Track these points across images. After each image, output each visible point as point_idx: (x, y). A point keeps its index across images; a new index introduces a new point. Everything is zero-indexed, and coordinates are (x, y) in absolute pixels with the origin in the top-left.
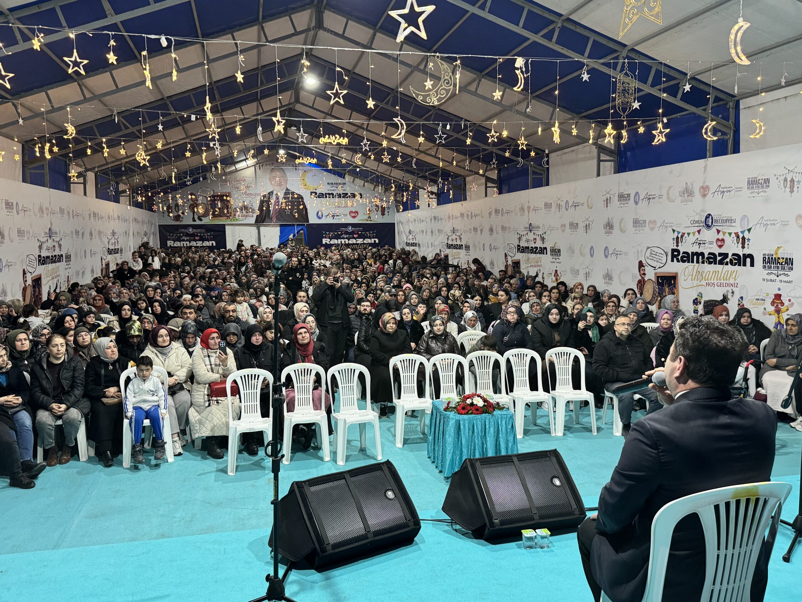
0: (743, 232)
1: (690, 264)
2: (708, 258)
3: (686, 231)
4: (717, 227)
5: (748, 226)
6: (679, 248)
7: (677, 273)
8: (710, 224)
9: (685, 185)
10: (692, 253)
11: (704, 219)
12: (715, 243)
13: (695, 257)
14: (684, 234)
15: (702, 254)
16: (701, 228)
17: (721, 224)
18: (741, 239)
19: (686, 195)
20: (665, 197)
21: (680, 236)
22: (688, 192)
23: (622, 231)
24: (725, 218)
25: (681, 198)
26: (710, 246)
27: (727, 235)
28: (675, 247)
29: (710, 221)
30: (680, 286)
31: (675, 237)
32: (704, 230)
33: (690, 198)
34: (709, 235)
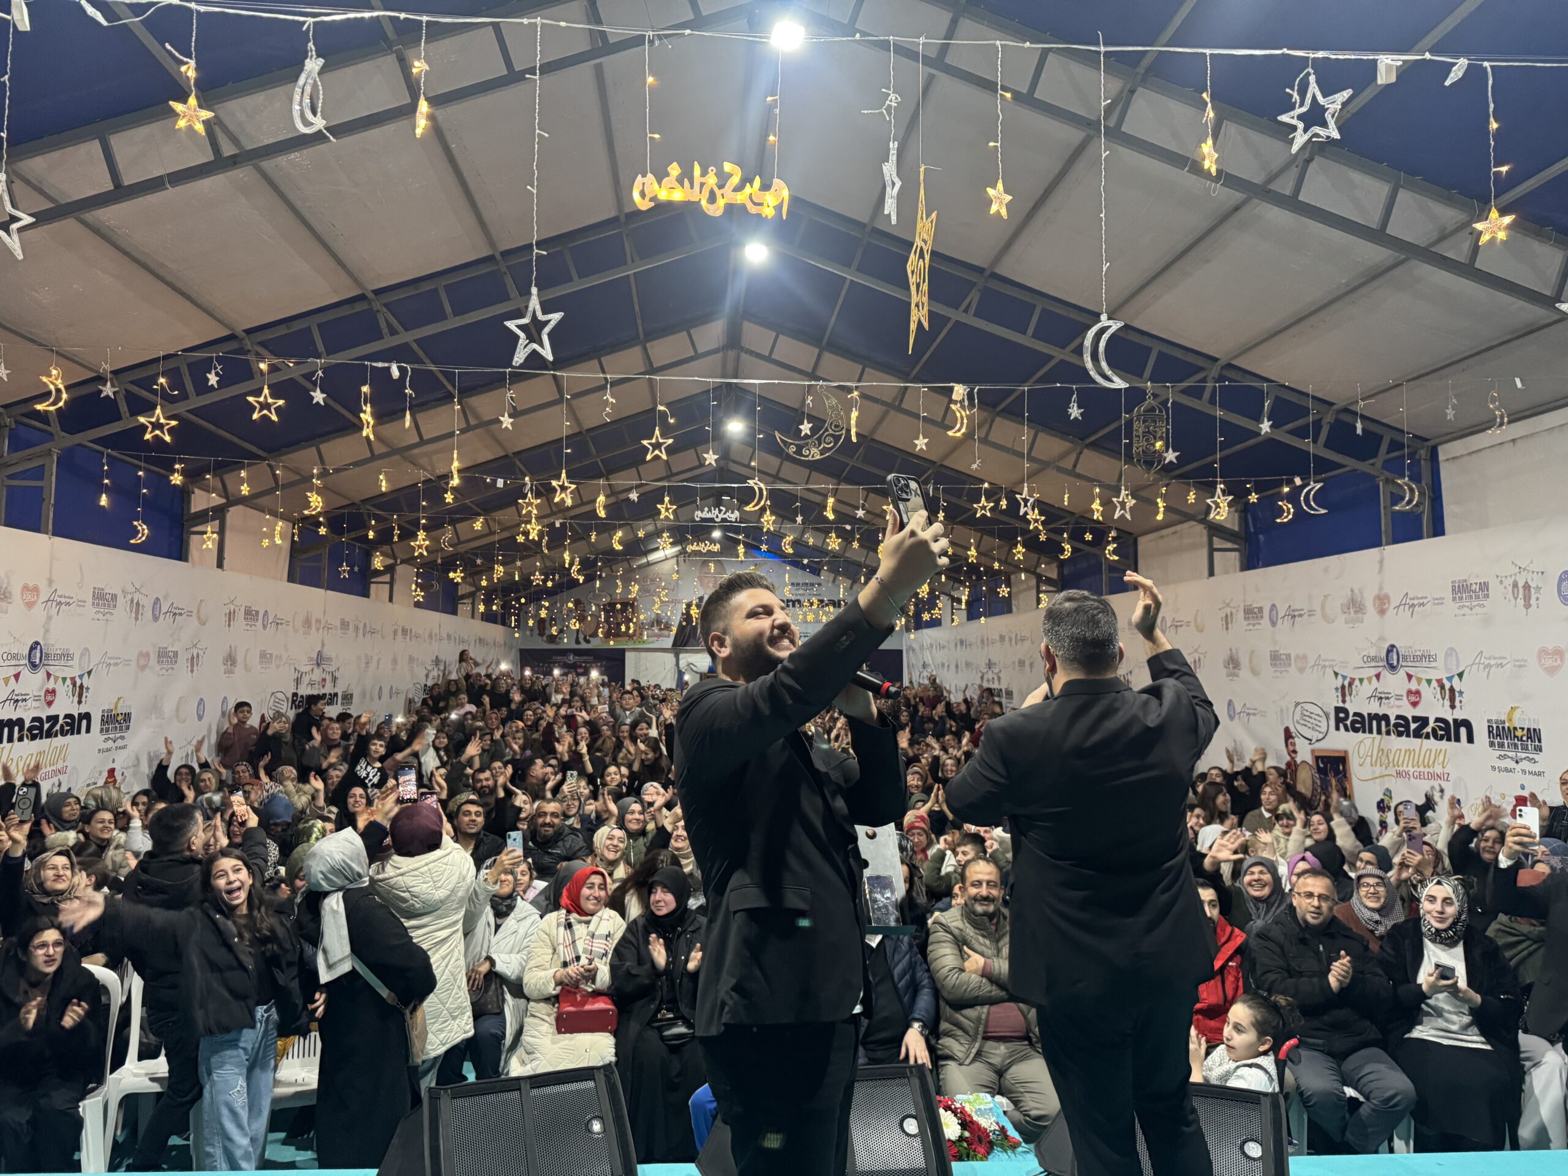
0: (1450, 679)
1: (1367, 735)
2: (1396, 725)
3: (1356, 675)
4: (1407, 669)
5: (1458, 666)
6: (1347, 706)
7: (1346, 752)
8: (1395, 663)
9: (1349, 593)
10: (1369, 715)
11: (1383, 654)
12: (1405, 698)
13: (1374, 723)
14: (1352, 680)
15: (1386, 717)
16: (1380, 669)
17: (1413, 664)
18: (1447, 692)
19: (1352, 611)
20: (1318, 613)
21: (1346, 683)
22: (1355, 605)
23: (1255, 672)
24: (1418, 653)
25: (1344, 616)
26: (1398, 703)
27: (1424, 683)
28: (1341, 705)
29: (1395, 657)
30: (1353, 777)
31: (1339, 686)
32: (1386, 674)
33: (1360, 615)
34: (1395, 683)
